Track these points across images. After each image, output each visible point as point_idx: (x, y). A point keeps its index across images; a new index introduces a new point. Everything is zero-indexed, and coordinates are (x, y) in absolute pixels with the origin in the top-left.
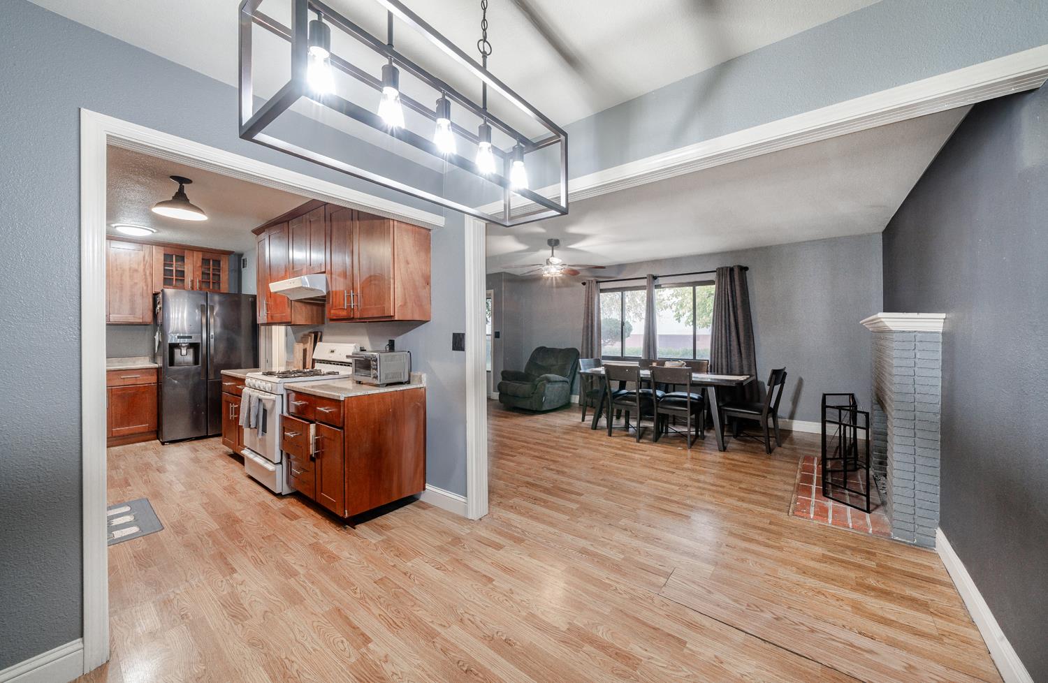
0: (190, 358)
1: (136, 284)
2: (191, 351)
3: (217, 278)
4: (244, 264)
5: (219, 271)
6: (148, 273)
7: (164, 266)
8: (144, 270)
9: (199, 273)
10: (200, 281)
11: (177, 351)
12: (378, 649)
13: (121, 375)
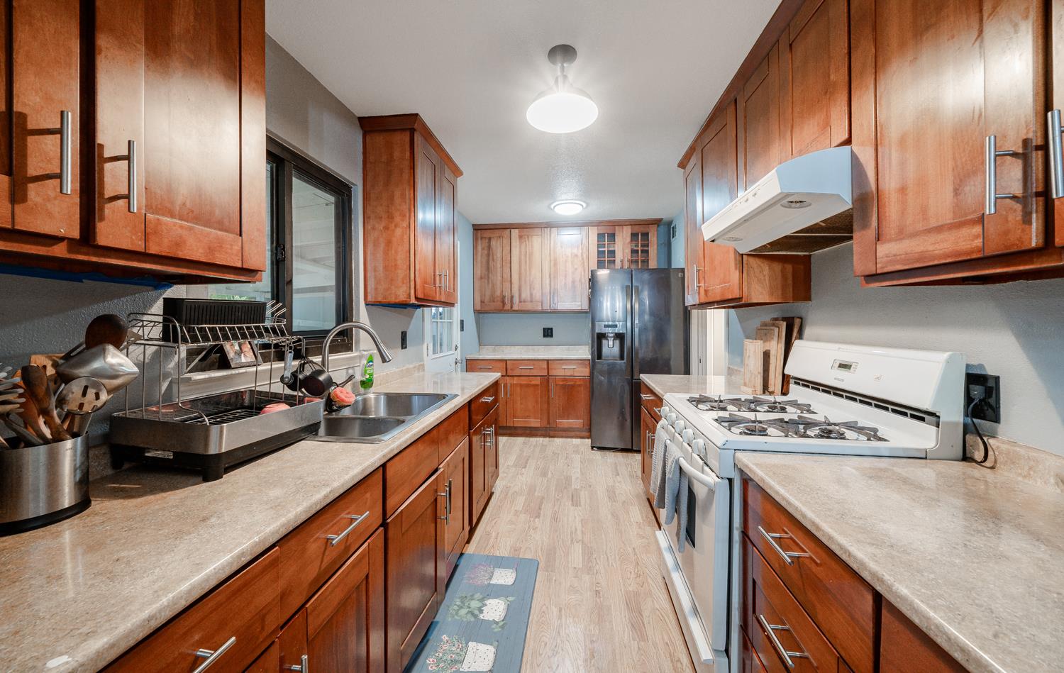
0: (616, 349)
1: (576, 269)
2: (617, 342)
3: (645, 255)
4: (673, 234)
5: (648, 246)
6: (585, 256)
7: (598, 248)
8: (582, 255)
9: (628, 251)
10: (628, 261)
11: (604, 342)
13: (563, 364)
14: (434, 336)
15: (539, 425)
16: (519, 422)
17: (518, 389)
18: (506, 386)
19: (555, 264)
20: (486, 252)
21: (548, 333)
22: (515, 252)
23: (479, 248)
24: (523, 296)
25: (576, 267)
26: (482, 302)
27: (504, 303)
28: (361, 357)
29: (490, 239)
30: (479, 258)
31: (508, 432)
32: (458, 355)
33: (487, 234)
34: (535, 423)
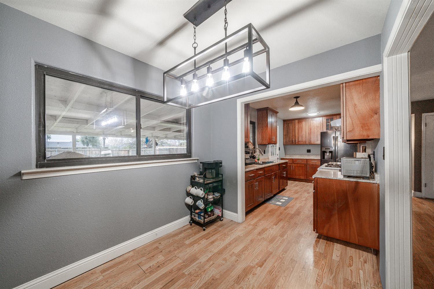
0: (330, 156)
1: (318, 131)
2: (330, 154)
7: (326, 124)
8: (320, 126)
11: (326, 154)
12: (258, 271)
13: (312, 161)
14: (271, 152)
15: (304, 179)
16: (297, 177)
17: (297, 168)
18: (293, 166)
19: (311, 130)
20: (287, 127)
21: (309, 151)
22: (297, 127)
23: (285, 126)
24: (299, 140)
25: (318, 130)
26: (286, 142)
27: (293, 142)
28: (257, 155)
29: (288, 124)
30: (285, 129)
31: (294, 180)
32: (278, 157)
33: (288, 122)
34: (302, 178)
